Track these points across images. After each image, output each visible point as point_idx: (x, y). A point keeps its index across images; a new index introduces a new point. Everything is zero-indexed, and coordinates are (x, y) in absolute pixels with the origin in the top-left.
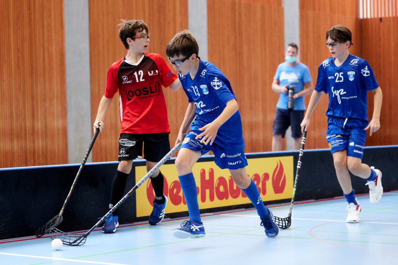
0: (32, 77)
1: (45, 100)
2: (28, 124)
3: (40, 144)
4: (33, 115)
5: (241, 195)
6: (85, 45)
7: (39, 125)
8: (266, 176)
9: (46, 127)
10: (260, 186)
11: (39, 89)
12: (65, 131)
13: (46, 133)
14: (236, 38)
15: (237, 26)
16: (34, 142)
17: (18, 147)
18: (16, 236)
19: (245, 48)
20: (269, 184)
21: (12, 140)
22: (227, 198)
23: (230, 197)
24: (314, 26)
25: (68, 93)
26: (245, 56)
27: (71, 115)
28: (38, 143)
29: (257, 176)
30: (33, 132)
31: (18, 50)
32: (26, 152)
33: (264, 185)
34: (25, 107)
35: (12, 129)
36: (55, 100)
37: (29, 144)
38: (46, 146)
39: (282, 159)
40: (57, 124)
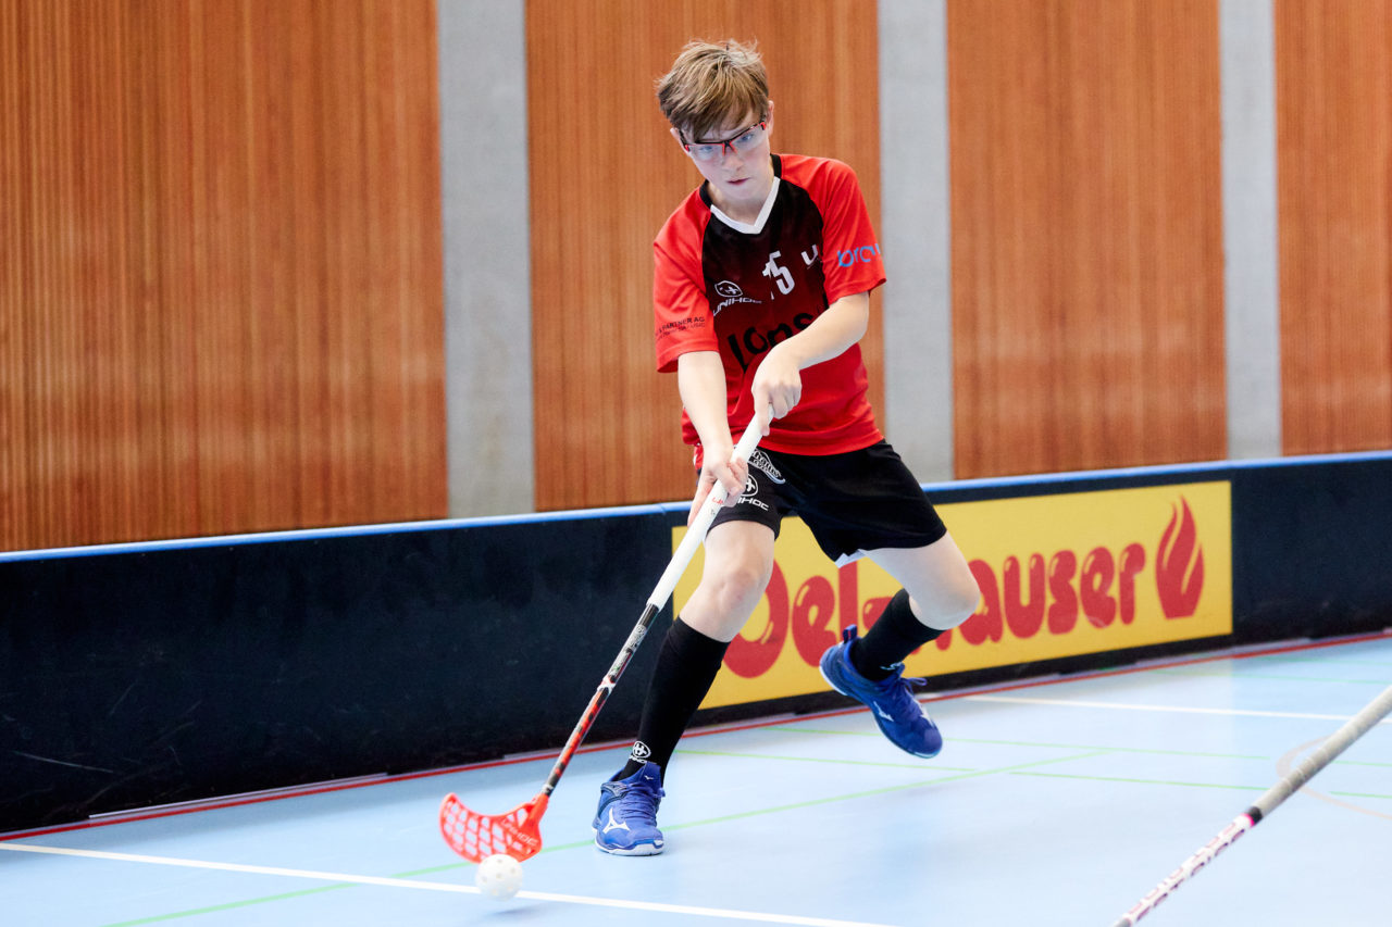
0: (320, 202)
1: (365, 286)
2: (307, 371)
3: (346, 442)
4: (324, 340)
5: (1045, 625)
6: (510, 90)
7: (344, 375)
8: (1135, 554)
9: (369, 379)
10: (1114, 591)
11: (344, 247)
12: (436, 396)
13: (371, 401)
14: (1046, 60)
15: (1052, 16)
16: (325, 433)
17: (268, 453)
18: (213, 789)
19: (1080, 93)
20: (1146, 584)
21: (246, 431)
22: (996, 637)
23: (1007, 632)
24: (1325, 13)
25: (450, 261)
26: (1079, 123)
27: (462, 338)
28: (341, 437)
29: (1101, 558)
30: (324, 399)
31: (271, 108)
32: (296, 470)
33: (1127, 588)
34: (292, 309)
35: (245, 391)
36: (403, 285)
37: (308, 445)
38: (370, 451)
39: (1192, 492)
40: (410, 368)
